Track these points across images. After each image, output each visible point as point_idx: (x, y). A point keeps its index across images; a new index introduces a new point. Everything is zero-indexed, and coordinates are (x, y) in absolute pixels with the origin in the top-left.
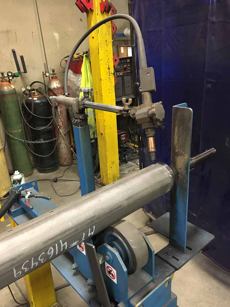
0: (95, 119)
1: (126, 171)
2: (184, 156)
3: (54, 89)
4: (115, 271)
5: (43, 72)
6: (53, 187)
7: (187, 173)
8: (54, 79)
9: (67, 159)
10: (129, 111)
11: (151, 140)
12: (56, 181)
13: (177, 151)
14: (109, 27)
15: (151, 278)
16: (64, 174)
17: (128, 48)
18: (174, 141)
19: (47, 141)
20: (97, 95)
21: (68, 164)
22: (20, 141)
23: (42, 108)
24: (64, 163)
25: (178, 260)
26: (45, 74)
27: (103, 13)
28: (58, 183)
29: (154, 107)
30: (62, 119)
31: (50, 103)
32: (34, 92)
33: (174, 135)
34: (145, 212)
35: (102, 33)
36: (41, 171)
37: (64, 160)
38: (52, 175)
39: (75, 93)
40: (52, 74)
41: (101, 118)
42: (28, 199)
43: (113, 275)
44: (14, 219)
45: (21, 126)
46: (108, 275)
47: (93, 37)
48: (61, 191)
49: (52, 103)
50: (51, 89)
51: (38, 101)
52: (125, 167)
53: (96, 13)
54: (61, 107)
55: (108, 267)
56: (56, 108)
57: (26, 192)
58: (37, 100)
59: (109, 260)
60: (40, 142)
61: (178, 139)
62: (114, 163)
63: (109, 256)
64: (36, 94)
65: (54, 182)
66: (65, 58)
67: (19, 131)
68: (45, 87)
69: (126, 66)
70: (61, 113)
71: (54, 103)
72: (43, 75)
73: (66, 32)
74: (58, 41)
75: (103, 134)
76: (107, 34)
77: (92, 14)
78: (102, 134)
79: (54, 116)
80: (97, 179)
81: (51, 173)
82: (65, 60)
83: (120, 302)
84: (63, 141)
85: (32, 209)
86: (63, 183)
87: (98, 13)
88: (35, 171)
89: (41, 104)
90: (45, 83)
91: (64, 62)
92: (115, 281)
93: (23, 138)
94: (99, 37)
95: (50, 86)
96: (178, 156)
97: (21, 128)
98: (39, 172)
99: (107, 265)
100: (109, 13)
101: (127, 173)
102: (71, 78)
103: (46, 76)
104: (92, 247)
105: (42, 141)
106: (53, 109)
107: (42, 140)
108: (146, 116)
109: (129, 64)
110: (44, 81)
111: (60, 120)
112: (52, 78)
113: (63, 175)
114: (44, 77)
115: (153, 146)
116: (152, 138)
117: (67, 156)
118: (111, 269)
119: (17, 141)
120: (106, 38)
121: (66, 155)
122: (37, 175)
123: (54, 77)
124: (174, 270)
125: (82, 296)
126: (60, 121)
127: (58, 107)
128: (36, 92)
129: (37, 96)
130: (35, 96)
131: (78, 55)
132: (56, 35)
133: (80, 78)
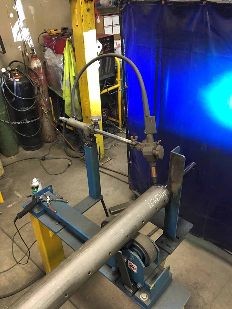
0: (80, 103)
1: (109, 146)
2: (178, 184)
3: (35, 69)
4: (136, 267)
5: (22, 52)
6: (42, 165)
7: (179, 195)
8: (34, 59)
9: (51, 136)
10: (136, 146)
11: (153, 170)
12: (43, 159)
13: (172, 179)
14: (93, 15)
15: (157, 266)
16: (51, 151)
17: (104, 17)
18: (171, 173)
19: (31, 121)
20: (82, 81)
21: (52, 140)
22: (6, 123)
23: (24, 89)
24: (48, 140)
25: (170, 247)
26: (25, 54)
27: (87, 2)
28: (46, 161)
29: (158, 151)
30: (44, 99)
31: (33, 84)
32: (14, 72)
33: (171, 170)
34: (131, 190)
35: (86, 22)
36: (27, 149)
37: (48, 137)
38: (38, 153)
39: (57, 73)
40: (32, 53)
41: (87, 103)
42: (50, 203)
43: (133, 268)
44: (38, 218)
45: (5, 108)
46: (130, 268)
47: (77, 26)
48: (50, 170)
49: (34, 84)
50: (32, 69)
51: (20, 83)
52: (108, 142)
53: (80, 3)
54: (43, 87)
55: (130, 263)
56: (38, 88)
57: (46, 196)
58: (19, 81)
59: (133, 260)
60: (24, 123)
61: (174, 173)
62: (100, 142)
63: (132, 257)
64: (17, 75)
65: (42, 161)
66: (42, 34)
67: (4, 112)
68: (25, 67)
69: (106, 45)
70: (42, 92)
71: (35, 82)
72: (23, 54)
73: (41, 5)
74: (33, 15)
75: (89, 117)
76: (91, 22)
77: (76, 2)
78: (87, 117)
79: (36, 96)
80: (82, 156)
81: (37, 151)
82: (42, 36)
83: (138, 283)
84: (46, 120)
85: (56, 213)
86: (51, 161)
87: (82, 2)
88: (21, 149)
89: (23, 86)
90: (25, 63)
91: (41, 37)
92: (135, 271)
93: (7, 120)
94: (83, 26)
95: (31, 65)
96: (173, 183)
97: (4, 110)
98: (25, 150)
99: (129, 262)
100: (92, 1)
101: (109, 149)
102: (53, 58)
103: (26, 56)
104: (120, 253)
105: (27, 122)
106: (36, 90)
107: (27, 120)
108: (151, 154)
109: (108, 43)
110: (24, 61)
112: (32, 57)
113: (49, 152)
114: (23, 56)
115: (155, 174)
116: (154, 168)
117: (51, 134)
118: (132, 265)
119: (2, 122)
120: (90, 27)
121: (50, 132)
122: (24, 153)
123: (34, 57)
124: (168, 254)
125: (109, 278)
126: (42, 100)
127: (40, 87)
128: (16, 73)
129: (18, 77)
130: (16, 77)
131: (56, 31)
132: (31, 8)
133: (62, 59)
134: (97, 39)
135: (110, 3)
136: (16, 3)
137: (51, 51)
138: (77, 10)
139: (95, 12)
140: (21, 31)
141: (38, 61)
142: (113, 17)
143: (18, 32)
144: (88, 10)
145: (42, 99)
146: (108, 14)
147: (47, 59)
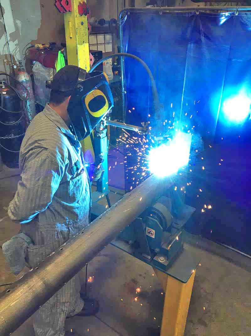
3: (23, 82)
4: (154, 231)
8: (22, 72)
14: (86, 28)
19: (17, 136)
26: (13, 67)
27: (82, 15)
30: (31, 113)
31: (20, 98)
32: (1, 85)
35: (80, 34)
43: (152, 234)
46: (148, 235)
47: (71, 38)
50: (19, 82)
53: (74, 16)
54: (30, 101)
58: (7, 94)
59: (152, 226)
60: (10, 137)
64: (4, 87)
66: (29, 48)
70: (30, 106)
73: (28, 19)
74: (20, 29)
76: (84, 35)
77: (71, 15)
79: (24, 109)
82: (29, 50)
87: (77, 15)
88: (5, 167)
89: (10, 99)
90: (12, 76)
94: (77, 38)
95: (18, 78)
99: (147, 228)
102: (41, 72)
106: (24, 103)
107: (13, 135)
111: (29, 114)
114: (11, 69)
120: (83, 39)
123: (21, 70)
127: (27, 101)
128: (3, 85)
129: (5, 90)
130: (3, 90)
131: (43, 46)
132: (18, 22)
133: (52, 72)
134: (89, 52)
135: (96, 21)
136: (4, 16)
137: (40, 65)
138: (72, 23)
139: (88, 26)
140: (7, 44)
141: (26, 74)
142: (97, 36)
143: (5, 45)
144: (82, 24)
145: (29, 113)
146: (93, 33)
147: (35, 73)
